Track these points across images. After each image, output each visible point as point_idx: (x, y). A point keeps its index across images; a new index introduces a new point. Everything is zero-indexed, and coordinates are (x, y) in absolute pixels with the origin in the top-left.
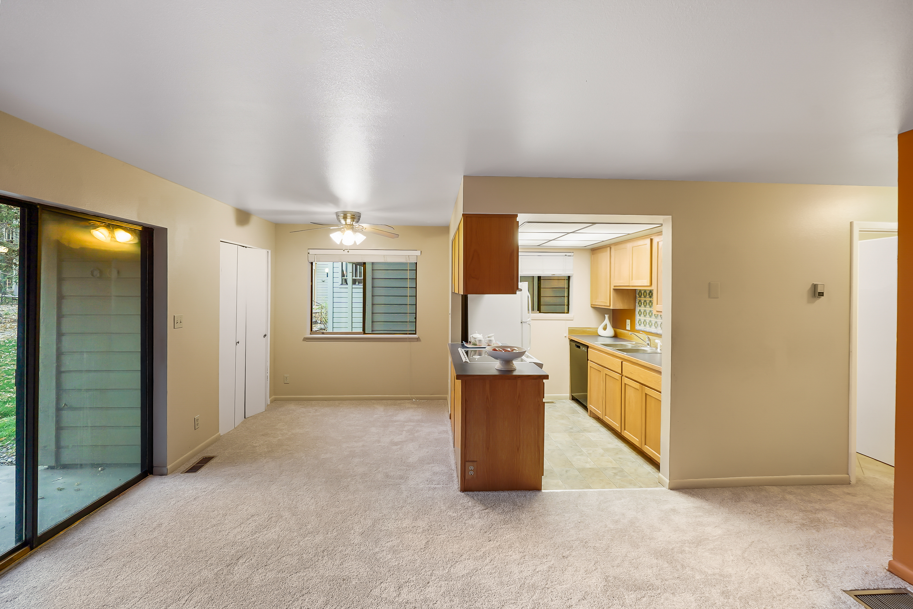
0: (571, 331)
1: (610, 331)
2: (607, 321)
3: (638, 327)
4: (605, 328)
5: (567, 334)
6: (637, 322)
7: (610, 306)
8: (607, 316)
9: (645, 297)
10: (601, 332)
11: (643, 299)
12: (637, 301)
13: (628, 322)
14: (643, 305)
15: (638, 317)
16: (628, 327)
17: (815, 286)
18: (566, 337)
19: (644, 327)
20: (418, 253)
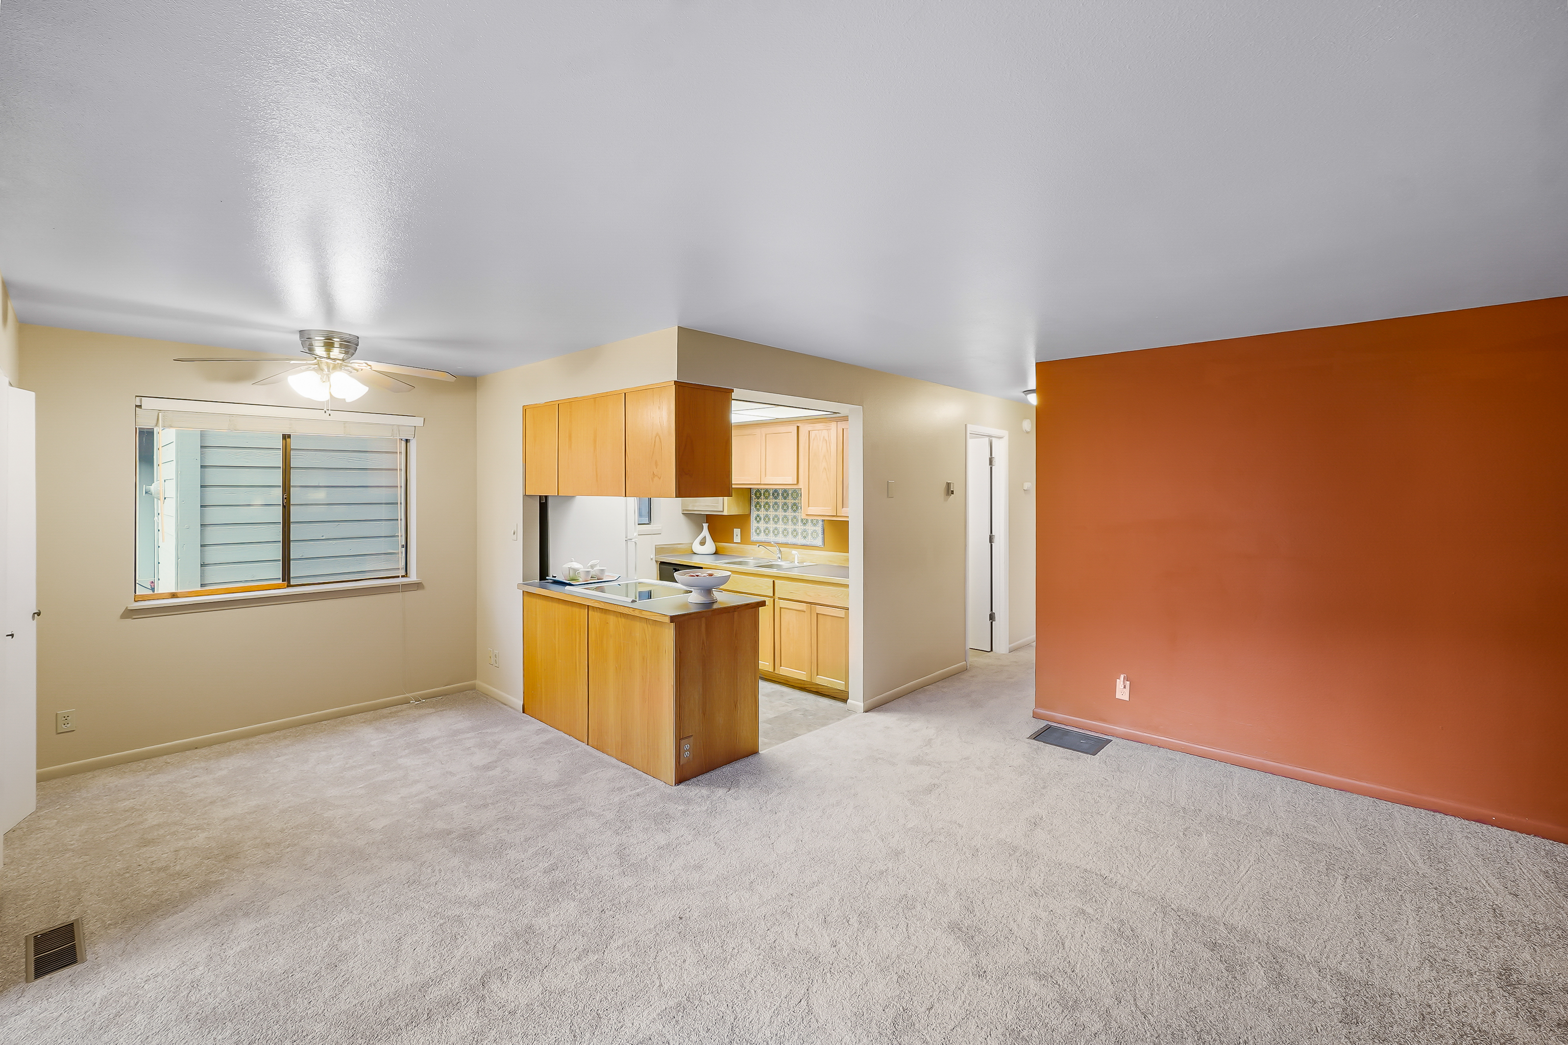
0: (659, 550)
1: (710, 546)
2: (705, 532)
3: (754, 537)
4: (703, 543)
5: (653, 556)
6: (754, 531)
7: (723, 511)
8: (705, 526)
9: (766, 498)
10: (697, 547)
11: (762, 501)
12: (753, 504)
13: (737, 531)
14: (763, 509)
15: (754, 524)
16: (737, 539)
17: (948, 485)
18: (652, 559)
19: (765, 537)
20: (418, 421)
